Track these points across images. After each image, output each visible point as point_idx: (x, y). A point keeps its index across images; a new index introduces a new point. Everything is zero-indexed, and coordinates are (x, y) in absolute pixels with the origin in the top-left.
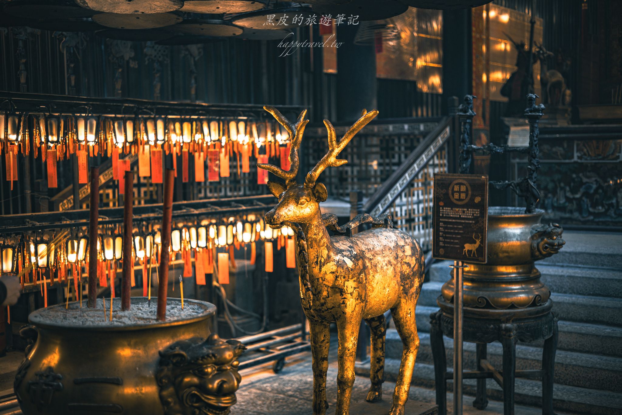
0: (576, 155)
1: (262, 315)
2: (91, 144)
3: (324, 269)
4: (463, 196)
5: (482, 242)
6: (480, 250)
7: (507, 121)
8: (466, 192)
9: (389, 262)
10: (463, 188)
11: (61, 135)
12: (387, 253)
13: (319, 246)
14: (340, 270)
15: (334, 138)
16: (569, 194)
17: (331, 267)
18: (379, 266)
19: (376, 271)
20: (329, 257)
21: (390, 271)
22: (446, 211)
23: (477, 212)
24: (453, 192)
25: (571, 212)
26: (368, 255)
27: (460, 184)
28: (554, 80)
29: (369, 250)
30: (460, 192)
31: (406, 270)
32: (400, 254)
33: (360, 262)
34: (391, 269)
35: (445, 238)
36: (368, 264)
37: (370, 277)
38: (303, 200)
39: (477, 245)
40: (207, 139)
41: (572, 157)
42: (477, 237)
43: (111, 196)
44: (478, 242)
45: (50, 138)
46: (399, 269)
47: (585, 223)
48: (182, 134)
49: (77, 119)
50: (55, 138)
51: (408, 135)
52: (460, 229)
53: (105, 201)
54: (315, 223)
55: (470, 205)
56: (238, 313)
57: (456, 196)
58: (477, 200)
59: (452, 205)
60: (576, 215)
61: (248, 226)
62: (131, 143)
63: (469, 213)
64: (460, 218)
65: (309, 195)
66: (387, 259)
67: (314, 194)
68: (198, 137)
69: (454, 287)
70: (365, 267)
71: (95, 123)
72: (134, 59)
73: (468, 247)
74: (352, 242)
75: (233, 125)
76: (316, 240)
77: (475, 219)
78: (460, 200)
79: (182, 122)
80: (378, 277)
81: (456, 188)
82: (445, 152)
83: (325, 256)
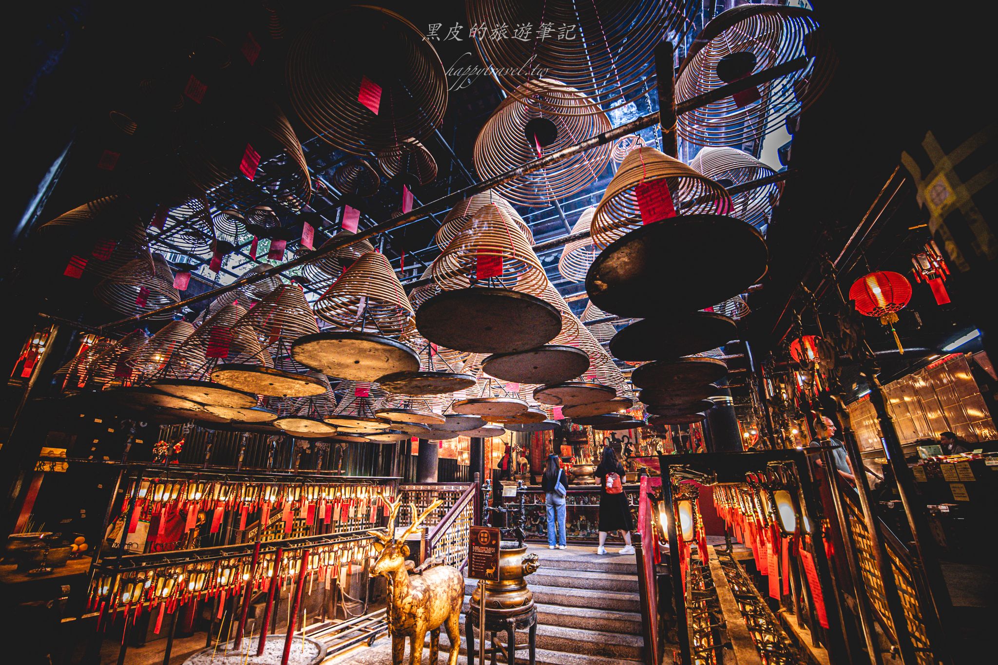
0: (535, 501)
1: (365, 602)
2: (272, 502)
3: (404, 601)
4: (486, 539)
5: (497, 568)
6: (495, 573)
7: (502, 482)
8: (488, 538)
9: (445, 591)
10: (486, 535)
11: (254, 497)
12: (443, 584)
13: (402, 586)
14: (414, 601)
15: (416, 515)
16: (533, 523)
17: (409, 599)
18: (438, 595)
19: (436, 599)
20: (408, 592)
21: (445, 597)
22: (476, 548)
23: (494, 550)
24: (481, 537)
25: (534, 532)
26: (432, 588)
27: (484, 533)
28: (523, 462)
29: (433, 584)
30: (484, 537)
31: (455, 594)
32: (451, 584)
33: (427, 594)
34: (445, 595)
35: (475, 565)
36: (432, 594)
37: (433, 603)
38: (394, 556)
39: (493, 570)
40: (343, 497)
41: (534, 502)
42: (493, 565)
43: (283, 527)
44: (494, 568)
45: (247, 499)
46: (450, 595)
47: (541, 537)
48: (329, 495)
49: (266, 486)
50: (250, 499)
51: (453, 492)
52: (483, 560)
53: (279, 529)
54: (401, 570)
55: (490, 545)
56: (351, 601)
57: (482, 540)
58: (494, 542)
59: (479, 545)
60: (536, 533)
61: (361, 549)
62: (297, 501)
63: (489, 550)
64: (484, 553)
65: (398, 552)
66: (443, 589)
67: (401, 552)
68: (338, 494)
69: (480, 594)
70: (430, 597)
71: (277, 489)
72: (308, 448)
73: (488, 571)
74: (423, 580)
75: (359, 489)
76: (400, 582)
77: (492, 554)
78: (484, 542)
79: (330, 487)
80: (438, 602)
81: (482, 535)
82: (472, 502)
83: (405, 592)
